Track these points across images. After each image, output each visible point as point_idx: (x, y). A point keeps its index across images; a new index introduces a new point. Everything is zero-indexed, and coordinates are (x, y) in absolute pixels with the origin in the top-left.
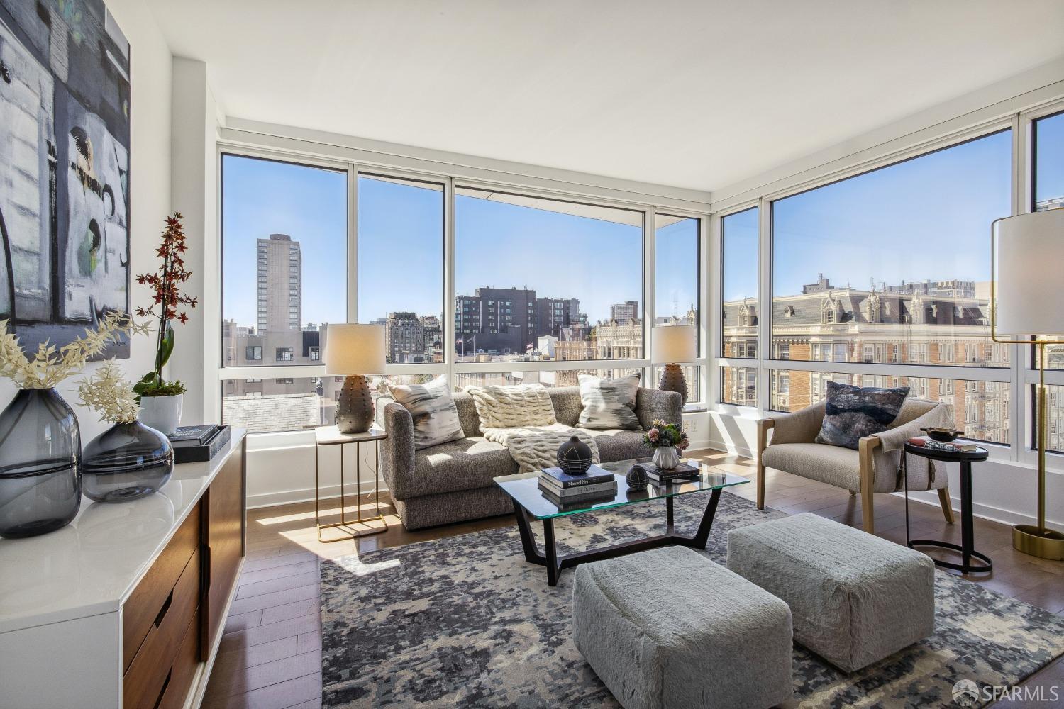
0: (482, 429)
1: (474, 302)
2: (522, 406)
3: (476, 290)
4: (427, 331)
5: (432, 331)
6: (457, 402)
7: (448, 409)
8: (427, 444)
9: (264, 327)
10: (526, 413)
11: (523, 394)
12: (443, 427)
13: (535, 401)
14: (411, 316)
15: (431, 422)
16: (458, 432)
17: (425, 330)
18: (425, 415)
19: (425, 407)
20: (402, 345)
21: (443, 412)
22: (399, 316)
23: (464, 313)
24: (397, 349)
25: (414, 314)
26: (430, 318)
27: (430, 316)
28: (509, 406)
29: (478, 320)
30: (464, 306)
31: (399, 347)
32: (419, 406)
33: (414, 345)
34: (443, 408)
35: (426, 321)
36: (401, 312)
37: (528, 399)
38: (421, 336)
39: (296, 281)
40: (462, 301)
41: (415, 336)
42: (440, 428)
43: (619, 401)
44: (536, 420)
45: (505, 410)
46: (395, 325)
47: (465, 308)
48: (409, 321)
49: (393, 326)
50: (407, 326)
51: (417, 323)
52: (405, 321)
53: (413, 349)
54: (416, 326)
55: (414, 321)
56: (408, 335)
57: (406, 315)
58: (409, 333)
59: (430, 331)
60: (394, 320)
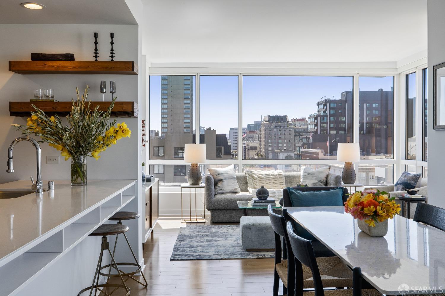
0: (248, 189)
1: (340, 105)
2: (269, 180)
3: (342, 93)
4: (297, 132)
5: (301, 132)
6: (237, 177)
7: (232, 179)
8: (221, 192)
9: (165, 130)
10: (270, 183)
11: (270, 175)
12: (229, 186)
13: (276, 178)
14: (283, 119)
15: (224, 183)
16: (237, 189)
17: (295, 131)
18: (221, 180)
19: (221, 177)
20: (274, 145)
21: (229, 180)
22: (273, 119)
23: (331, 115)
24: (270, 149)
25: (285, 117)
26: (300, 120)
27: (301, 118)
28: (263, 180)
29: (345, 122)
30: (331, 109)
31: (272, 146)
32: (220, 176)
33: (285, 145)
34: (229, 178)
35: (297, 123)
36: (274, 115)
37: (273, 177)
38: (292, 136)
39: (189, 92)
40: (328, 104)
41: (286, 137)
42: (227, 186)
43: (315, 179)
44: (275, 187)
45: (261, 181)
46: (269, 127)
47: (331, 111)
48: (281, 123)
49: (267, 128)
50: (279, 127)
51: (288, 125)
52: (277, 123)
53: (285, 148)
54: (287, 127)
55: (285, 123)
56: (280, 136)
57: (278, 118)
58: (281, 134)
59: (300, 132)
60: (268, 122)
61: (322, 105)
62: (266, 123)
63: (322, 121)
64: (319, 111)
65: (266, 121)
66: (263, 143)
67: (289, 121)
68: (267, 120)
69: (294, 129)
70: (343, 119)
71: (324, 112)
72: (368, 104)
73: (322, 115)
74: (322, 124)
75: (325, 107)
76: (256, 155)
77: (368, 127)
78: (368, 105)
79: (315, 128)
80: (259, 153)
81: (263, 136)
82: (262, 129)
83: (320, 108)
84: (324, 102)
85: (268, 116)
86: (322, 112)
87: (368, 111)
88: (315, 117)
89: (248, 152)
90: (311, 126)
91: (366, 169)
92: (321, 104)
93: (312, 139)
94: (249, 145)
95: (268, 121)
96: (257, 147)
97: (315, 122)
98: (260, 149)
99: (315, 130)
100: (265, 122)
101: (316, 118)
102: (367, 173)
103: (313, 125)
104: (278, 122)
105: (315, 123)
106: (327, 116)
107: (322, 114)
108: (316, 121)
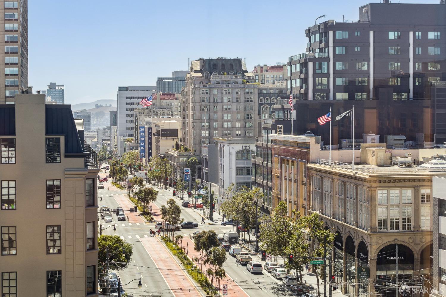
1: (358, 34)
3: (361, 8)
4: (265, 96)
5: (274, 95)
14: (234, 66)
17: (260, 94)
20: (215, 125)
22: (211, 66)
23: (337, 58)
24: (205, 133)
25: (239, 62)
30: (336, 43)
31: (210, 128)
33: (238, 125)
35: (267, 76)
38: (254, 105)
40: (331, 33)
41: (242, 106)
46: (202, 85)
47: (337, 48)
48: (229, 77)
49: (198, 87)
50: (225, 86)
51: (245, 81)
52: (220, 76)
53: (239, 132)
54: (242, 86)
55: (239, 76)
56: (227, 105)
57: (223, 66)
58: (229, 101)
59: (271, 95)
60: (200, 74)
61: (318, 35)
62: (196, 77)
63: (318, 71)
64: (311, 49)
65: (196, 72)
66: (189, 121)
67: (246, 72)
68: (198, 69)
69: (259, 89)
70: (364, 65)
71: (321, 50)
72: (417, 34)
73: (317, 57)
74: (317, 79)
75: (324, 40)
76: (175, 147)
77: (417, 84)
78: (419, 34)
79: (301, 87)
80: (180, 144)
81: (189, 106)
82: (188, 89)
83: (313, 41)
84: (322, 27)
85: (201, 59)
86: (318, 50)
87: (417, 48)
88: (303, 61)
89: (157, 141)
90: (293, 81)
91: (414, 180)
92: (314, 33)
93: (294, 113)
94: (159, 127)
95: (201, 71)
96: (176, 130)
97: (301, 72)
98: (184, 134)
99: (302, 91)
100: (193, 74)
101: (304, 65)
102: (416, 189)
103: (298, 81)
104: (223, 74)
105: (303, 76)
106: (327, 60)
107: (317, 55)
108: (304, 70)
